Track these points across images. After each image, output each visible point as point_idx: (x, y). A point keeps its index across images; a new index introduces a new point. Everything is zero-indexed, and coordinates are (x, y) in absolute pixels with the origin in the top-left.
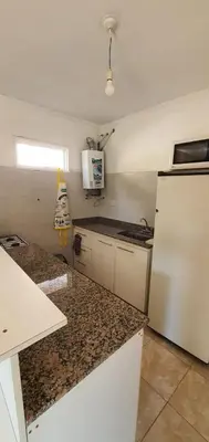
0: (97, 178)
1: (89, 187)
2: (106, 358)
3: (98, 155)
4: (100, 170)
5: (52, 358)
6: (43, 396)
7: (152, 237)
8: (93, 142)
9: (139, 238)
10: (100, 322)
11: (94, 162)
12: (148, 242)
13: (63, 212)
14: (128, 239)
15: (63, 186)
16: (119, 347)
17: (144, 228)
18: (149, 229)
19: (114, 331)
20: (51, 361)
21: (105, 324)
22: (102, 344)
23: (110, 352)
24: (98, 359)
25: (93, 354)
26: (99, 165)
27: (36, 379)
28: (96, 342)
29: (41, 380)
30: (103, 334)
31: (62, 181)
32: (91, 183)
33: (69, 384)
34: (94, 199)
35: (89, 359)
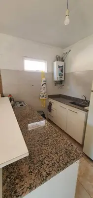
0: (60, 75)
1: (56, 80)
2: (54, 175)
3: (61, 64)
4: (62, 71)
5: (25, 168)
6: (15, 192)
7: (89, 105)
8: (59, 57)
9: (81, 106)
10: (54, 151)
11: (59, 67)
12: (86, 108)
13: (43, 91)
14: (74, 106)
15: (44, 79)
16: (63, 169)
17: (84, 100)
18: (87, 101)
19: (61, 158)
20: (24, 169)
21: (56, 153)
22: (53, 165)
23: (58, 171)
24: (49, 175)
25: (47, 171)
26: (62, 69)
27: (15, 180)
28: (50, 164)
29: (17, 181)
30: (55, 159)
31: (44, 77)
32: (58, 78)
33: (31, 188)
34: (59, 86)
35: (44, 174)
